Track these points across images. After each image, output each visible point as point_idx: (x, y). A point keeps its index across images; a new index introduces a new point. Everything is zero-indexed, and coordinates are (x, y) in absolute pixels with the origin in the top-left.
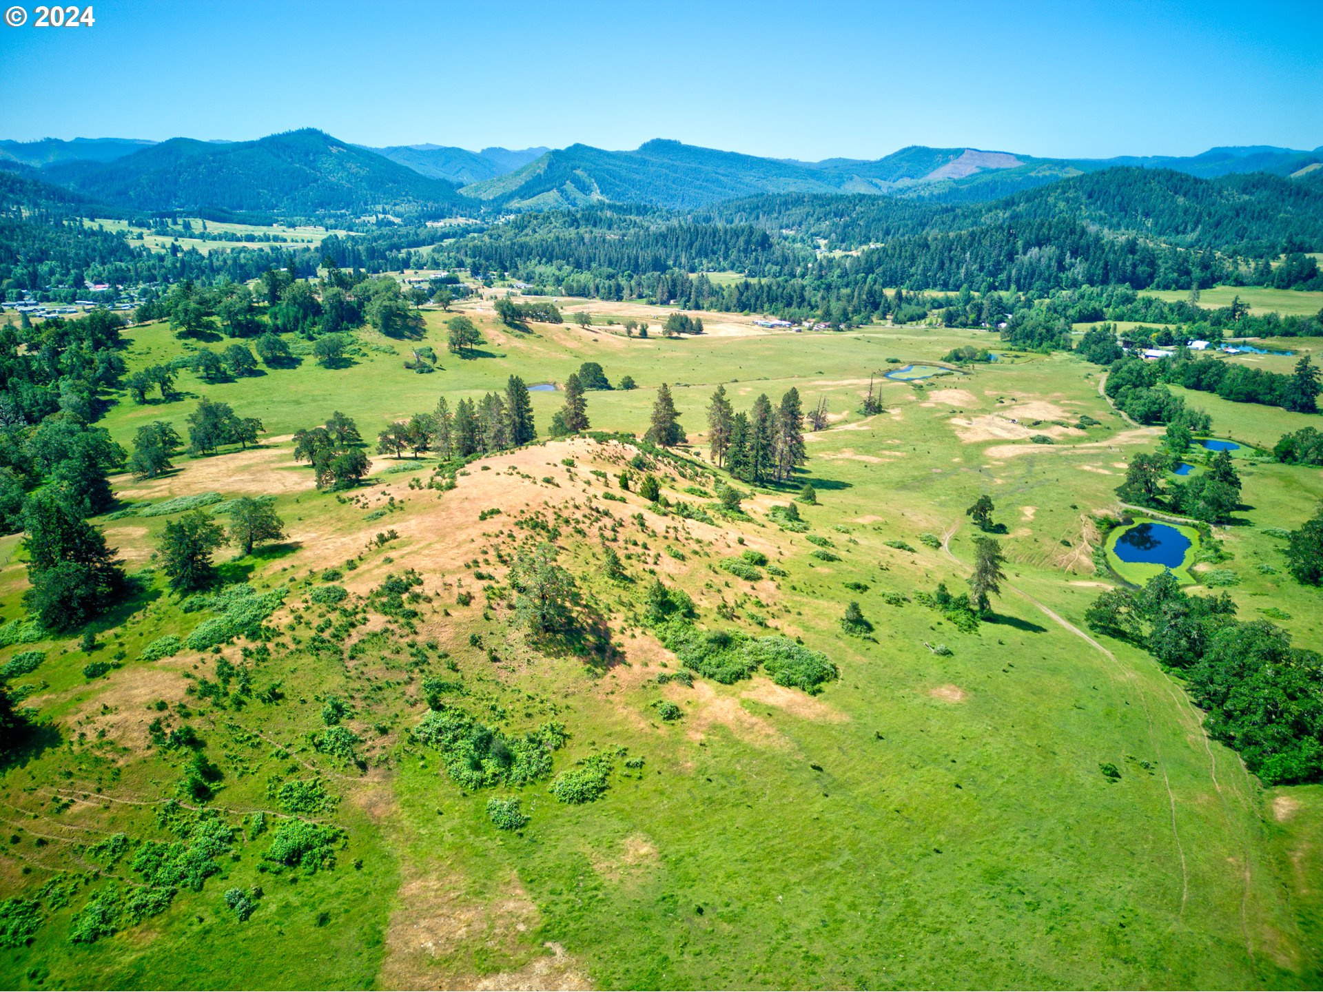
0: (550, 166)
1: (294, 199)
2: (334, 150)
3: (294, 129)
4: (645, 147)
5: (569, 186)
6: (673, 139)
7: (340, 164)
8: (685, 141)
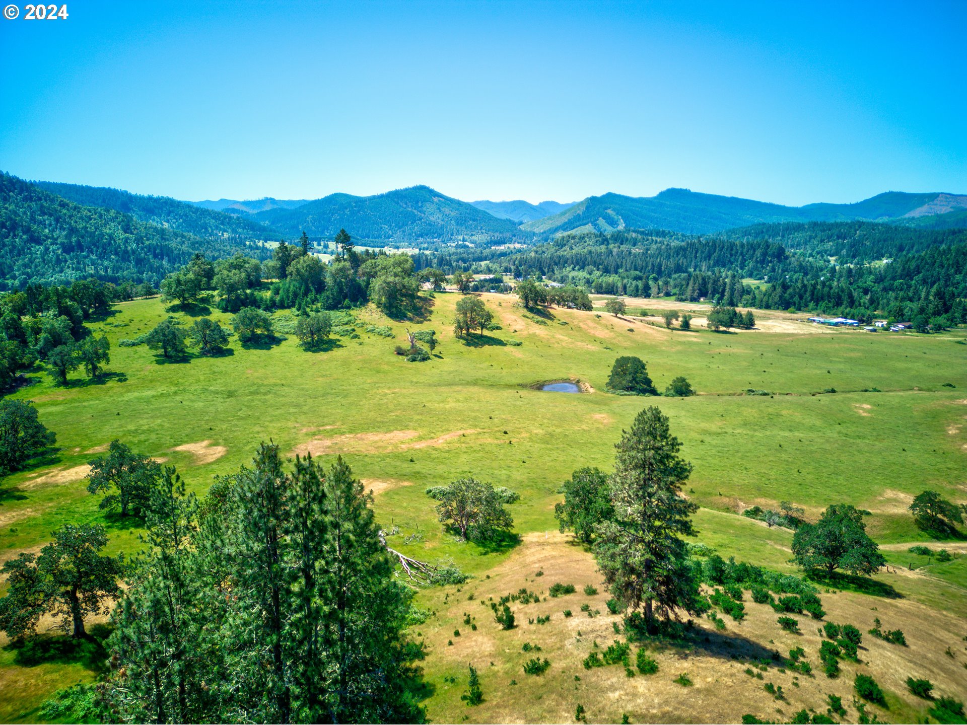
0: (587, 208)
1: (404, 232)
2: (436, 199)
3: (411, 186)
4: (662, 194)
5: (601, 222)
6: (684, 188)
7: (439, 209)
8: (694, 190)
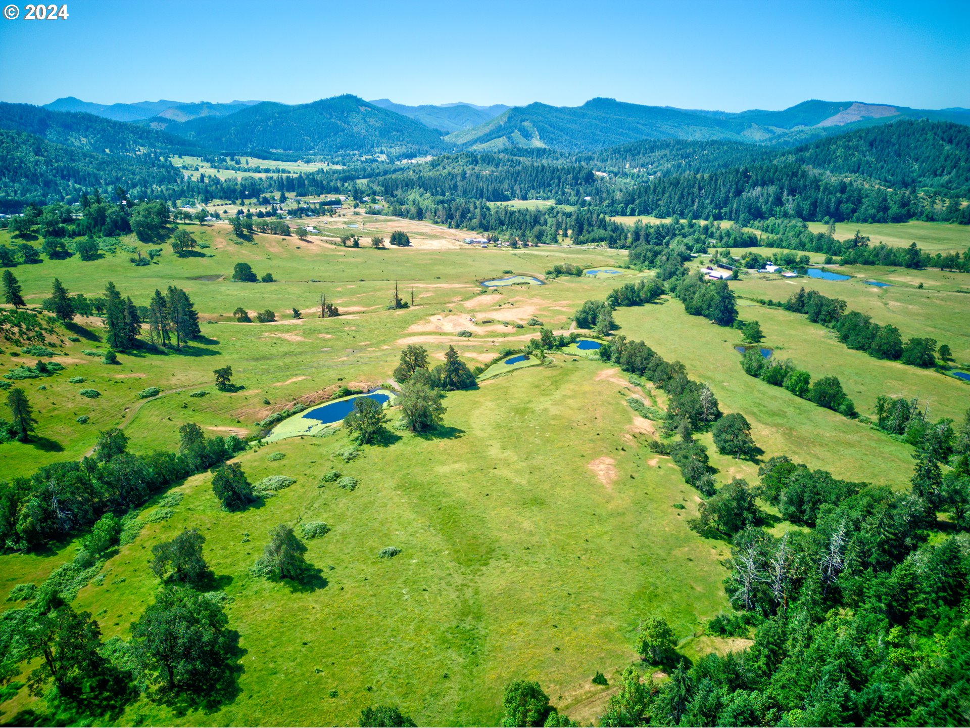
0: (509, 119)
1: (325, 143)
2: (363, 109)
4: (588, 104)
6: (609, 97)
7: (363, 119)
